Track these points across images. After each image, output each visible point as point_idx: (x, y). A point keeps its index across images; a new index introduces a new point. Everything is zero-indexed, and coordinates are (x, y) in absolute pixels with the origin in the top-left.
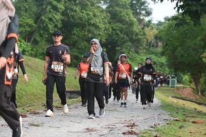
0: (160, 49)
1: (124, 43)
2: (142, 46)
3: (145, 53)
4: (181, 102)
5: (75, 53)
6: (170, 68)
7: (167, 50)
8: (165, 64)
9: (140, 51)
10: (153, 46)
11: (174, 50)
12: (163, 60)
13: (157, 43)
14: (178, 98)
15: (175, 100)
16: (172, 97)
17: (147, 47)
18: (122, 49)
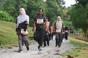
0: (69, 19)
1: (53, 16)
4: (78, 41)
6: (73, 26)
7: (72, 19)
8: (71, 25)
10: (66, 17)
11: (75, 19)
12: (71, 23)
13: (68, 16)
15: (76, 40)
16: (75, 39)
17: (63, 18)
18: (53, 19)
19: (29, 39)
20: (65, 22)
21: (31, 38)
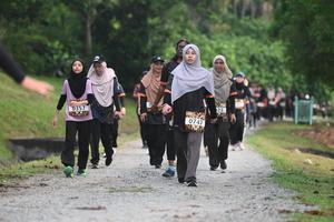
0: (266, 22)
2: (218, 12)
3: (228, 32)
4: (325, 163)
5: (36, 37)
6: (294, 72)
7: (286, 23)
8: (282, 61)
9: (212, 28)
10: (248, 13)
11: (305, 23)
12: (277, 50)
13: (259, 4)
14: (317, 153)
15: (310, 159)
16: (302, 150)
17: (231, 16)
18: (163, 23)
19: (13, 152)
20: (243, 45)
21: (21, 148)
